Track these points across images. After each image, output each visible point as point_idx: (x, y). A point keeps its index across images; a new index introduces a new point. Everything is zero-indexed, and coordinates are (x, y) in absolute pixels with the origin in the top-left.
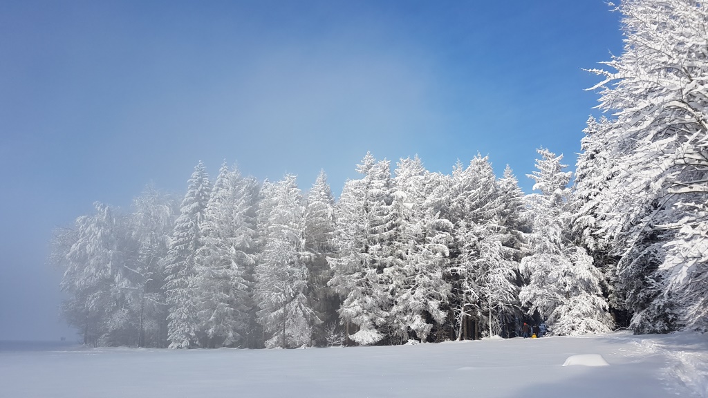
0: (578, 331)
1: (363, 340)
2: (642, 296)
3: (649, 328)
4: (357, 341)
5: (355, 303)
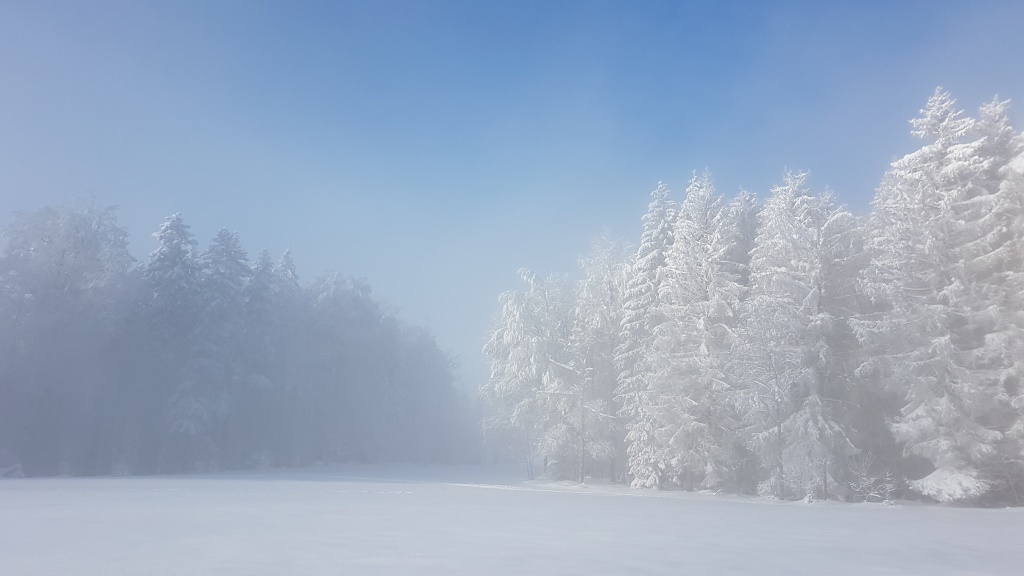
1: (939, 491)
4: (925, 493)
5: (920, 411)
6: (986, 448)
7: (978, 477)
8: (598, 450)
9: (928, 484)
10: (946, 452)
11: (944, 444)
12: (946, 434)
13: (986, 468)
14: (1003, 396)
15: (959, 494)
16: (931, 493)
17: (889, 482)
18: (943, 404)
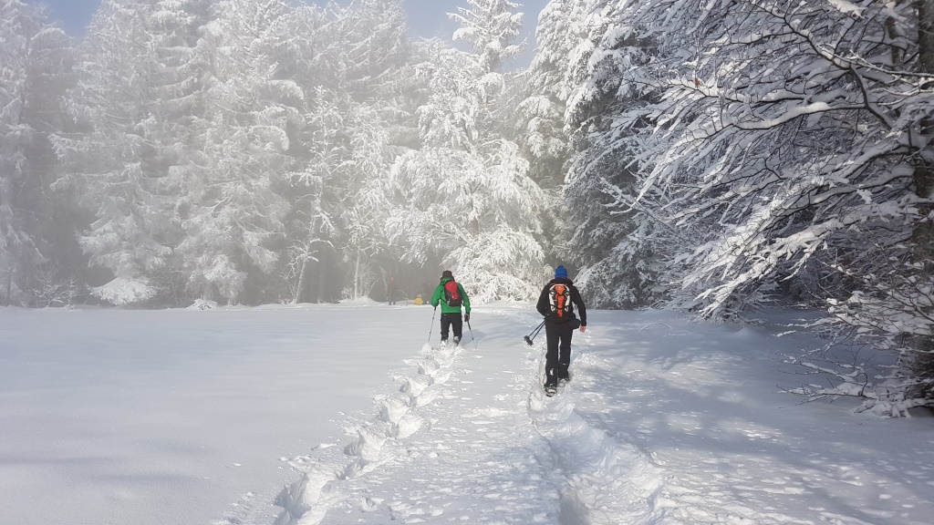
1: (116, 296)
2: (597, 234)
4: (104, 298)
5: (107, 227)
6: (158, 261)
7: (148, 285)
9: (107, 291)
10: (125, 263)
11: (125, 256)
12: (128, 248)
13: (156, 276)
14: (177, 219)
15: (132, 298)
16: (109, 297)
17: (72, 289)
18: (128, 221)
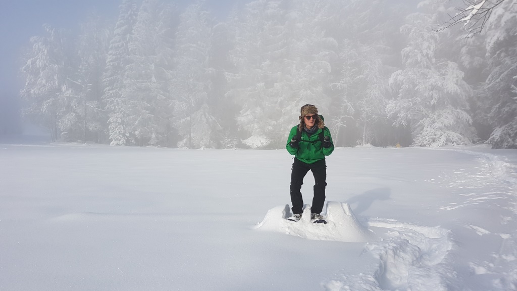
0: (439, 143)
1: (253, 144)
3: (508, 142)
4: (248, 145)
5: (248, 112)
6: (270, 128)
7: (266, 139)
8: (92, 127)
9: (249, 142)
10: (256, 129)
11: (256, 126)
12: (257, 122)
13: (269, 135)
14: (278, 108)
15: (260, 145)
16: (250, 145)
17: (235, 141)
18: (258, 110)
